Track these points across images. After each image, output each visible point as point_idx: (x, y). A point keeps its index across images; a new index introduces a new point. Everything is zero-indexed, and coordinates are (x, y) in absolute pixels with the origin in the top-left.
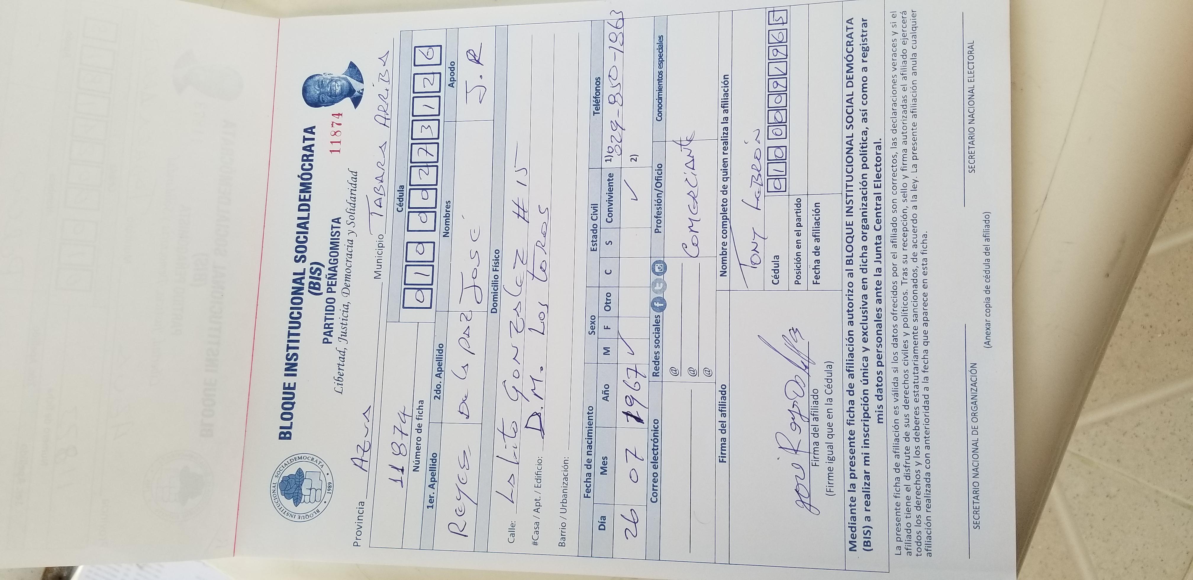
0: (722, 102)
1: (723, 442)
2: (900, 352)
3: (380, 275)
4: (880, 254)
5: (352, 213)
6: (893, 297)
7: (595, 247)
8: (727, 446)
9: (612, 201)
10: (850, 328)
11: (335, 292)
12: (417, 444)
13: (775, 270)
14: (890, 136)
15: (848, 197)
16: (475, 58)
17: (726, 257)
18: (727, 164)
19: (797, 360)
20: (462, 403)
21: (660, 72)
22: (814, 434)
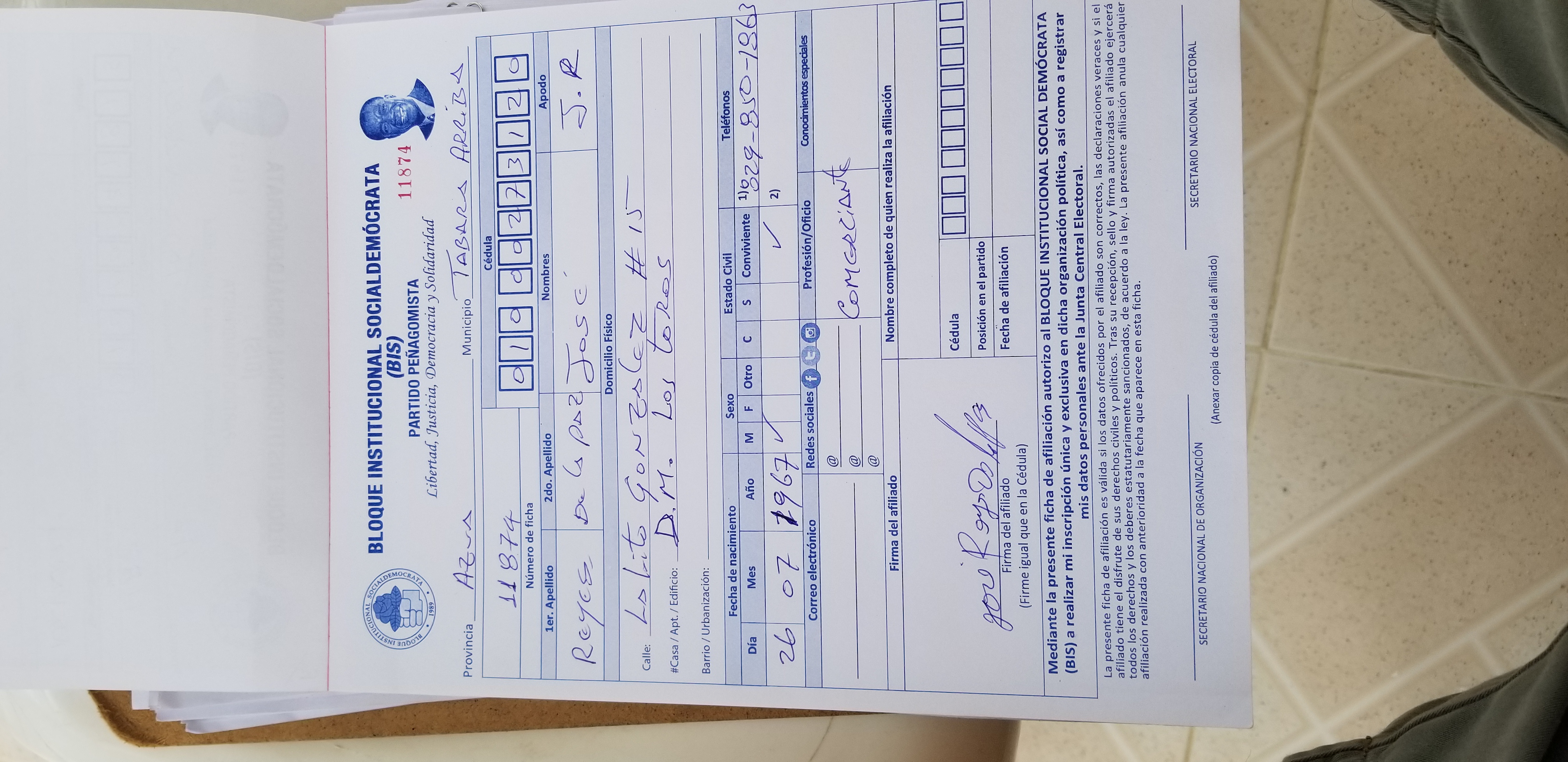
0: (883, 120)
1: (894, 546)
2: (1108, 431)
3: (470, 350)
4: (1083, 310)
5: (430, 272)
6: (1100, 363)
7: (730, 308)
8: (899, 550)
9: (749, 249)
10: (1048, 403)
11: (418, 373)
12: (529, 556)
13: (954, 332)
14: (1093, 162)
15: (1042, 240)
16: (571, 70)
17: (893, 318)
18: (891, 199)
19: (983, 443)
20: (579, 505)
21: (805, 83)
22: (1005, 533)
